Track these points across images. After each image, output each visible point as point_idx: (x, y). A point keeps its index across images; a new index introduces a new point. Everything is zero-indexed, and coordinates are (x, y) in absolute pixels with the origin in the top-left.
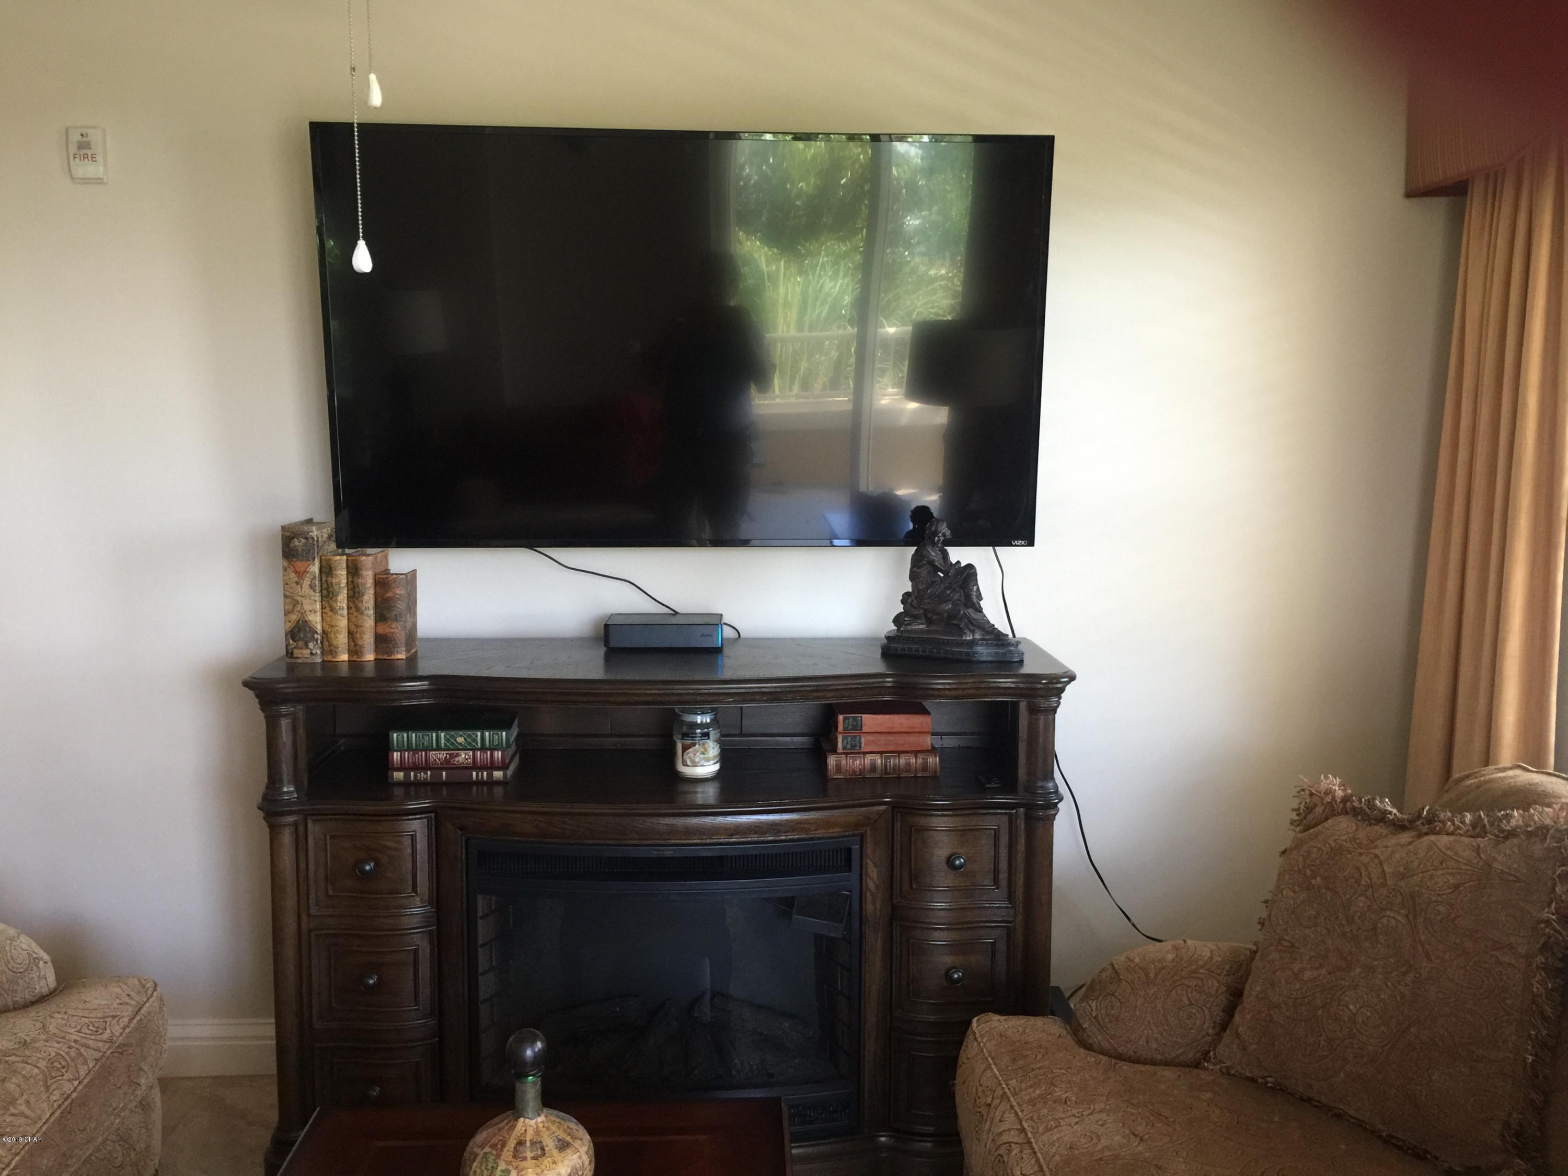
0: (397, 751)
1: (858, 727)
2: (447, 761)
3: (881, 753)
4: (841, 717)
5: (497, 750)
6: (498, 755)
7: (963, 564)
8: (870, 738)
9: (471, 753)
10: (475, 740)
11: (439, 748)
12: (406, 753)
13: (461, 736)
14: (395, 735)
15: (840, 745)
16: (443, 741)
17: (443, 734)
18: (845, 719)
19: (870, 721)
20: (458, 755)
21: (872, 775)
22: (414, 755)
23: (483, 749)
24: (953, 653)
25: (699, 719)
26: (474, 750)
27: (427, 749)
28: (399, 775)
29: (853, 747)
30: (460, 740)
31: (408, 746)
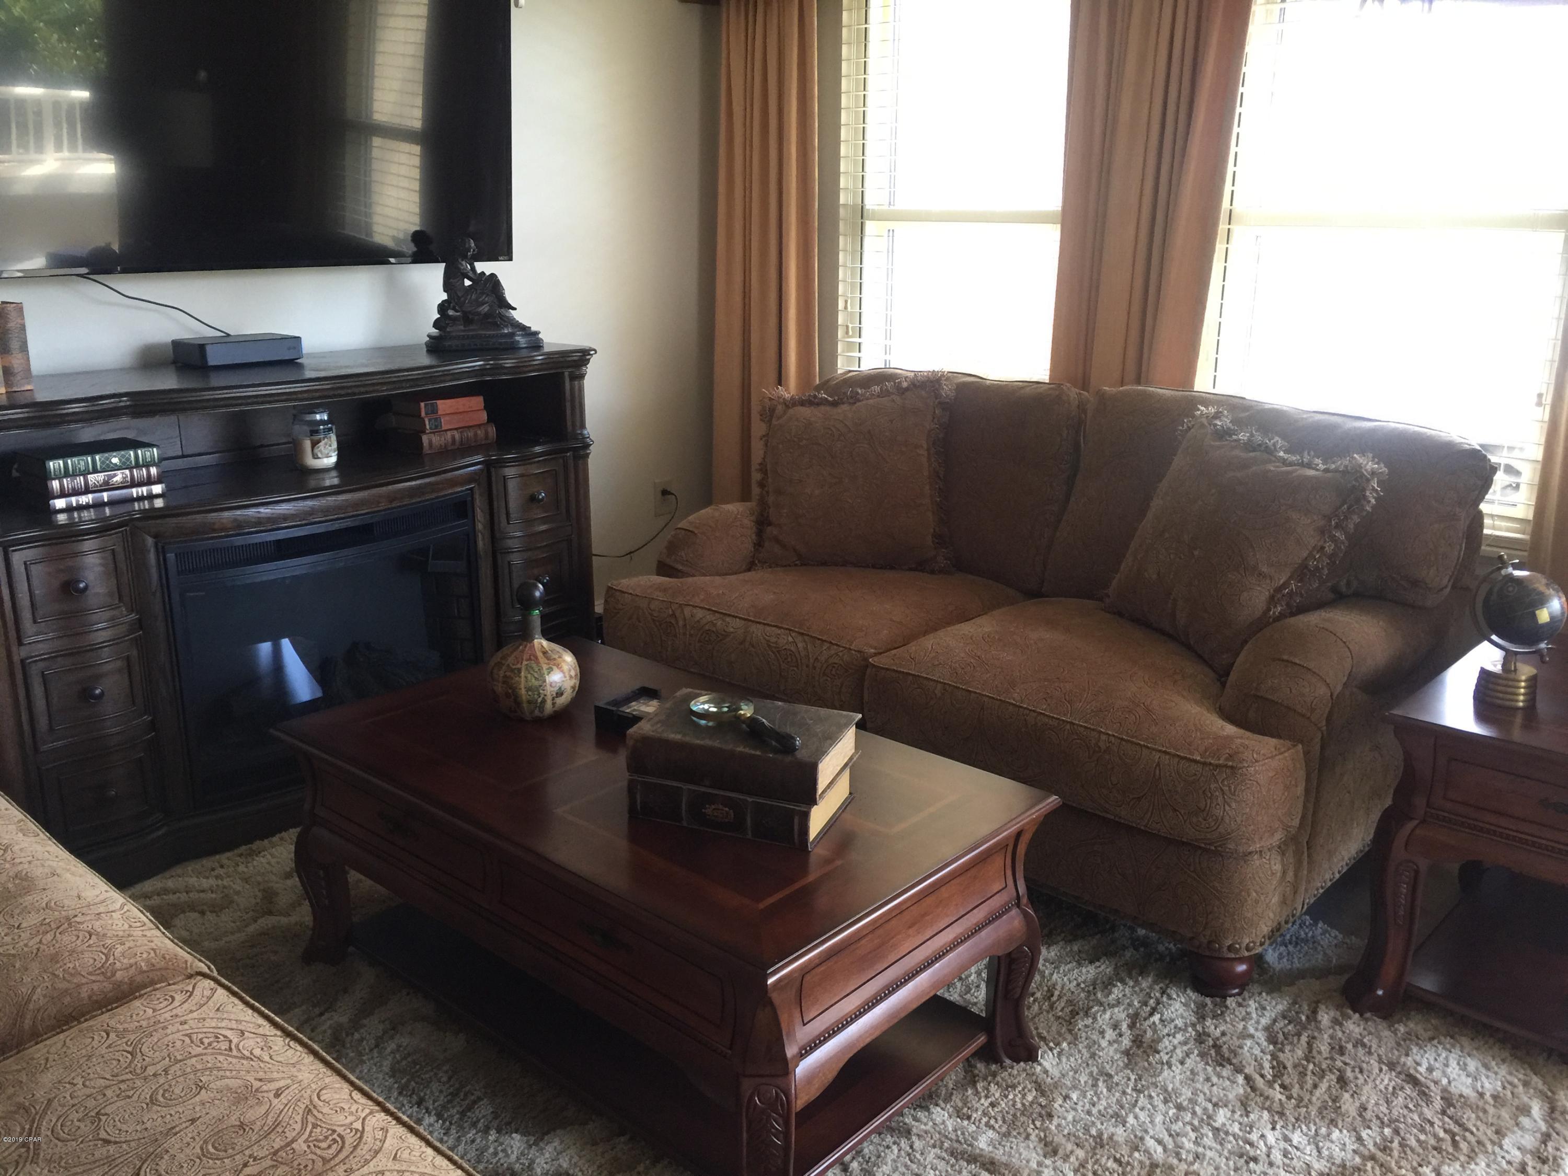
0: (55, 479)
1: (434, 410)
2: (106, 483)
3: (456, 429)
4: (422, 404)
5: (152, 466)
6: (154, 471)
7: (488, 273)
8: (447, 418)
9: (127, 472)
10: (128, 459)
11: (95, 471)
12: (65, 480)
13: (115, 457)
14: (51, 464)
15: (428, 427)
16: (98, 463)
17: (97, 457)
18: (426, 405)
19: (444, 406)
20: (115, 475)
21: (453, 447)
22: (72, 481)
23: (137, 466)
24: (501, 344)
25: (318, 417)
26: (131, 468)
27: (85, 473)
28: (60, 503)
29: (436, 427)
30: (115, 460)
31: (65, 472)
